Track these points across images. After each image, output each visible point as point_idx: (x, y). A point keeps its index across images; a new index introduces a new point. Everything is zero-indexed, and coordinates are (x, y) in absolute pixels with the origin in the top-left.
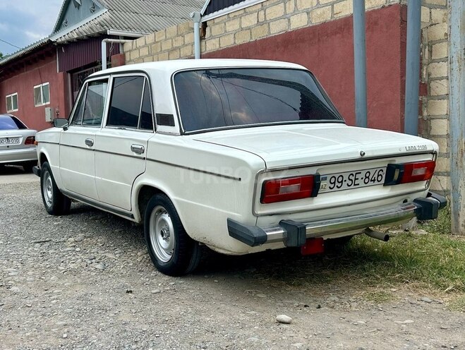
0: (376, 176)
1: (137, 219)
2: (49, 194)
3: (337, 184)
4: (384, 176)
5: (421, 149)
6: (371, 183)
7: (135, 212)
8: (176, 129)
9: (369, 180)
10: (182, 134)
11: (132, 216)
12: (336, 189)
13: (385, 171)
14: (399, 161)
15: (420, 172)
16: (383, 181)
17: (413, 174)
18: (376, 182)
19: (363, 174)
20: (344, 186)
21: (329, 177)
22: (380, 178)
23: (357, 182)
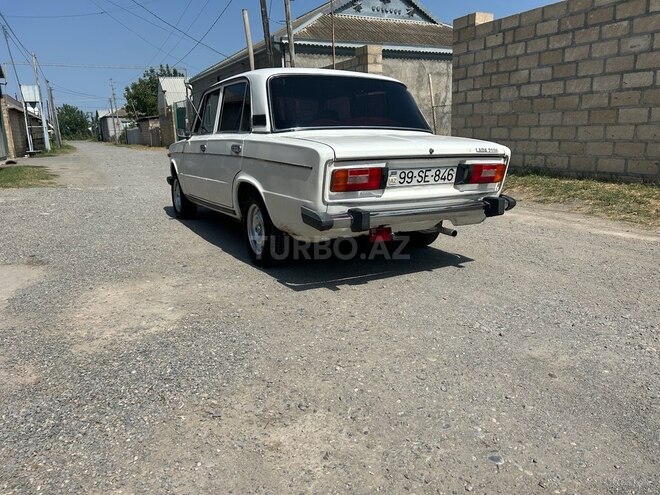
0: (446, 174)
1: (238, 216)
2: (178, 200)
3: (407, 179)
4: (454, 175)
5: (492, 152)
6: (441, 181)
7: (236, 208)
8: (268, 128)
9: (439, 178)
10: (272, 132)
11: (234, 213)
12: (405, 184)
13: (455, 170)
14: (469, 162)
15: (490, 173)
16: (453, 181)
17: (482, 175)
18: (446, 181)
19: (433, 172)
20: (414, 182)
21: (399, 172)
22: (450, 177)
23: (427, 179)
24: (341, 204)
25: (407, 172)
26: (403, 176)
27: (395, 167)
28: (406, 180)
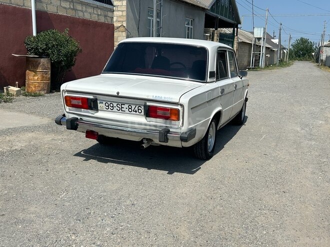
0: (136, 109)
4: (143, 111)
6: (133, 112)
9: (132, 110)
12: (109, 110)
13: (143, 107)
16: (143, 114)
18: (137, 113)
19: (126, 106)
20: (115, 109)
21: (104, 103)
22: (140, 111)
23: (123, 109)
24: (74, 114)
25: (109, 103)
26: (107, 105)
27: (101, 99)
28: (110, 107)
